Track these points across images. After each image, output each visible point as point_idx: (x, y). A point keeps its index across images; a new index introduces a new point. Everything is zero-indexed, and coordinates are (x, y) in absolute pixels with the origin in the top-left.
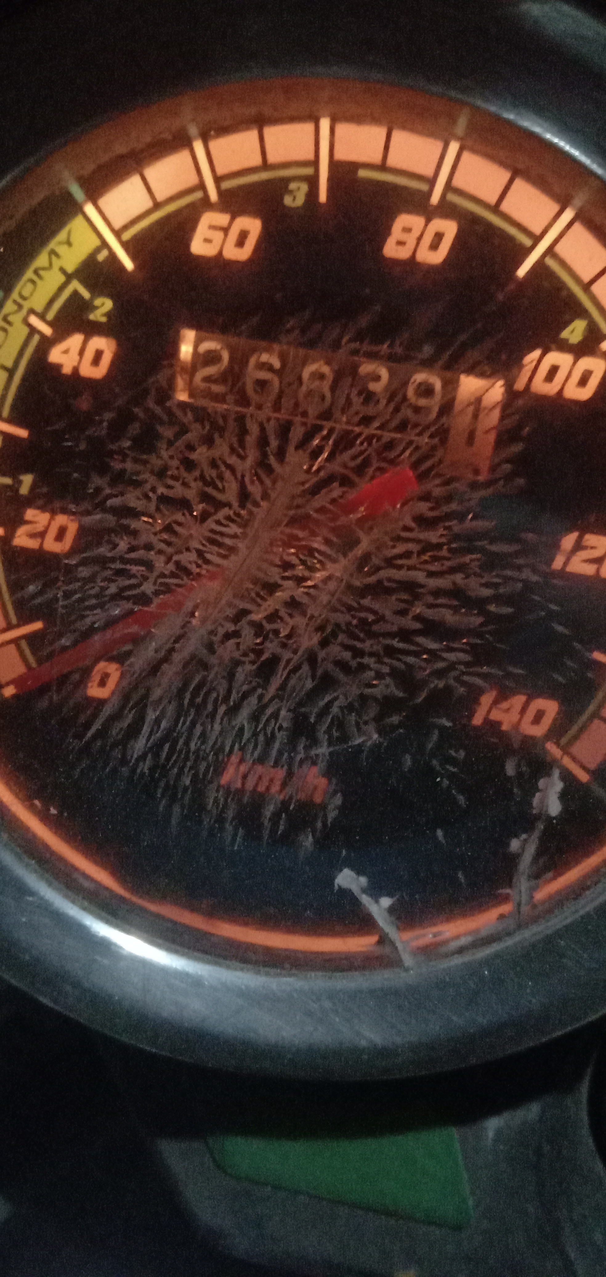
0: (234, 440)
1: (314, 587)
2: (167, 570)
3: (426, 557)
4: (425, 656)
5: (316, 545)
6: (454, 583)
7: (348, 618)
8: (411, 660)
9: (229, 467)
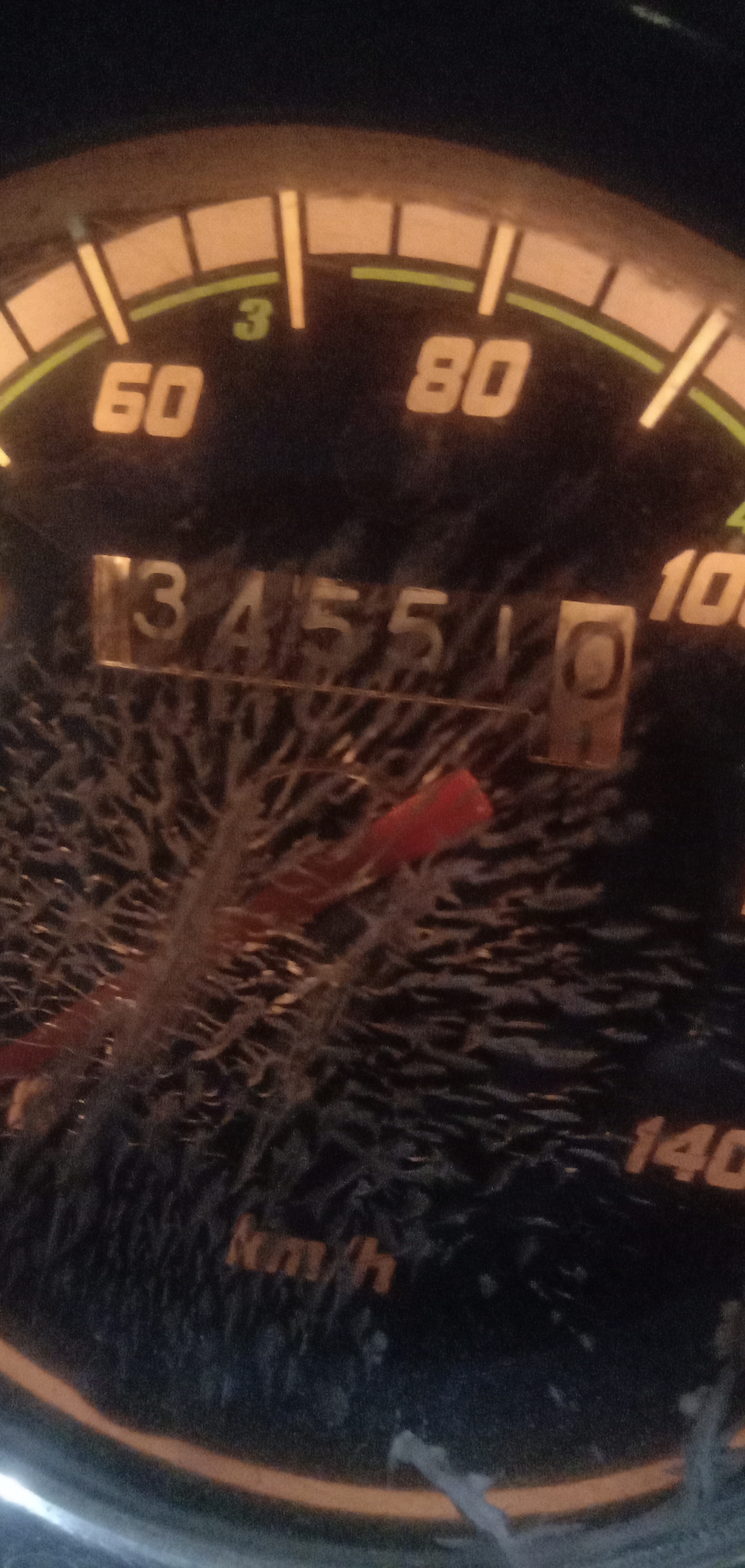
0: (134, 767)
1: (297, 1005)
2: (53, 981)
3: (483, 953)
4: (501, 1116)
5: (290, 936)
6: (537, 993)
7: (358, 1054)
8: (474, 1121)
9: (135, 814)
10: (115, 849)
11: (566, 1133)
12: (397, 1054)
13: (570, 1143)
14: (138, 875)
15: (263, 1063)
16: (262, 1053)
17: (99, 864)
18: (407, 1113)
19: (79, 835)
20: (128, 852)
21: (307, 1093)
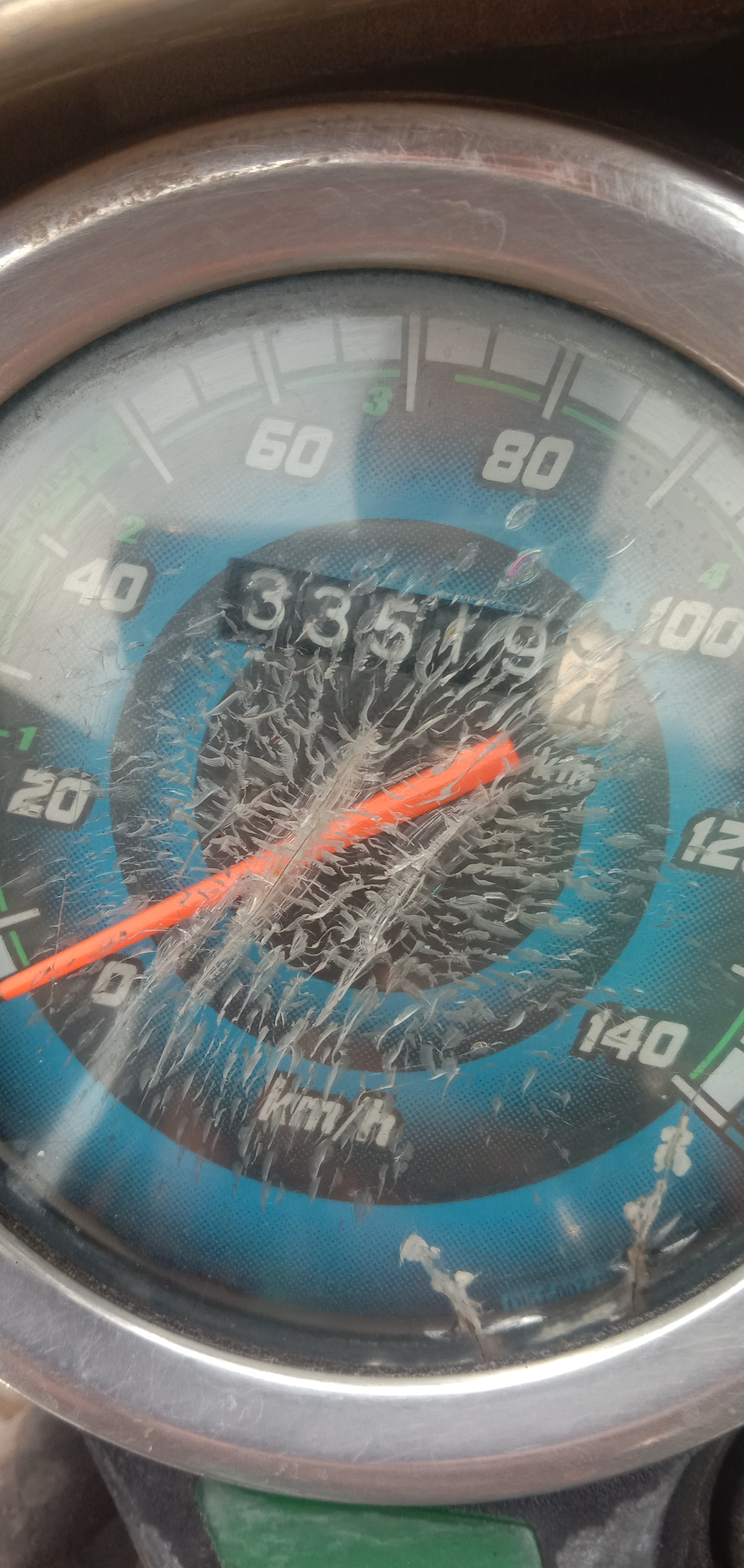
6: (560, 881)
7: (428, 921)
9: (285, 733)
10: (268, 758)
11: (568, 986)
12: (456, 922)
13: (569, 994)
14: (283, 779)
15: (356, 925)
16: (356, 917)
17: (253, 770)
18: (456, 967)
19: (242, 748)
20: (277, 762)
21: (385, 948)
